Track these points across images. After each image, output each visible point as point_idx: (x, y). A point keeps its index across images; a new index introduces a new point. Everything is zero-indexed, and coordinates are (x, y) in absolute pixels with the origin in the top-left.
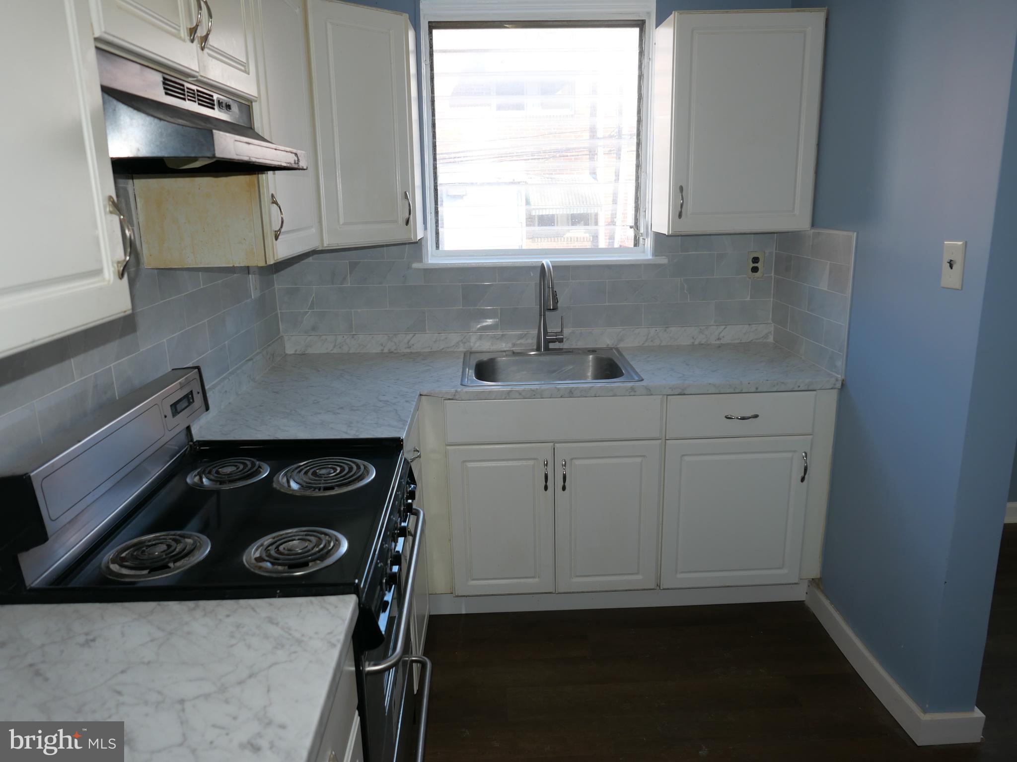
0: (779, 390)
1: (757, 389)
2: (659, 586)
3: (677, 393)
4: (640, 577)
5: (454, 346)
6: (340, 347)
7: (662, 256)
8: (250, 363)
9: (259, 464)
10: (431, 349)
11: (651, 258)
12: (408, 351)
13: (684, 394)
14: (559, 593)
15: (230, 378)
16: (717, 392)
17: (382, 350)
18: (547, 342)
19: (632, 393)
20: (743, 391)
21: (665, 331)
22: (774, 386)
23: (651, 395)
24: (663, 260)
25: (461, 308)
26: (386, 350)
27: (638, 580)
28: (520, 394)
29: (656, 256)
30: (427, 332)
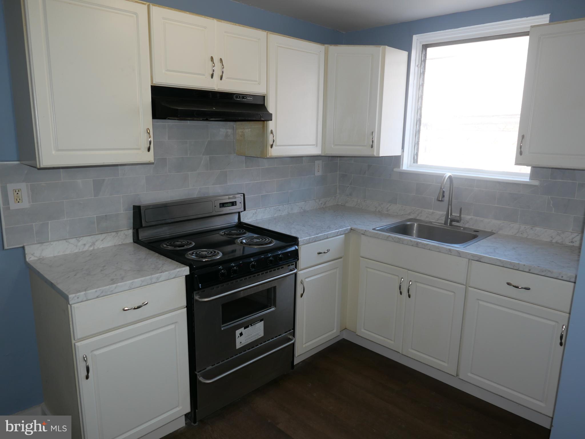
0: (546, 275)
1: (530, 270)
2: (457, 375)
3: (476, 260)
4: (446, 365)
5: (408, 214)
6: (359, 205)
7: (536, 180)
8: (304, 202)
9: (245, 232)
10: (397, 214)
11: (528, 180)
12: (387, 212)
13: (480, 261)
14: (402, 354)
15: (284, 205)
16: (502, 265)
17: (376, 210)
18: (452, 221)
19: (449, 253)
20: (520, 269)
21: (532, 229)
22: (543, 271)
23: (460, 257)
24: (536, 183)
25: (415, 195)
26: (377, 210)
27: (444, 365)
28: (393, 239)
29: (532, 179)
30: (398, 205)
